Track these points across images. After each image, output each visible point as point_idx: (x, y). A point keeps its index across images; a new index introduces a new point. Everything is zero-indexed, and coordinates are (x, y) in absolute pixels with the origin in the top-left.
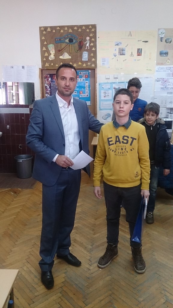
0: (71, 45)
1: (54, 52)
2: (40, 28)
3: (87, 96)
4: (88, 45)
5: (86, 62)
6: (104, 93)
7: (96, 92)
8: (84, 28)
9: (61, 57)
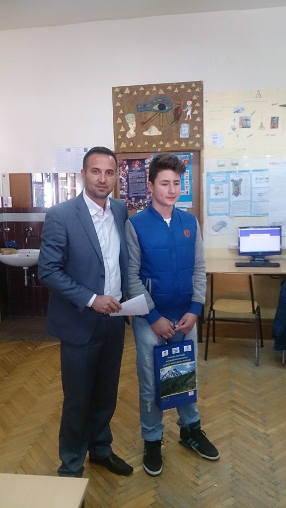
0: (161, 114)
1: (135, 126)
2: (114, 89)
3: (187, 193)
4: (189, 113)
5: (186, 140)
6: (216, 188)
7: (201, 187)
8: (183, 87)
9: (146, 133)
